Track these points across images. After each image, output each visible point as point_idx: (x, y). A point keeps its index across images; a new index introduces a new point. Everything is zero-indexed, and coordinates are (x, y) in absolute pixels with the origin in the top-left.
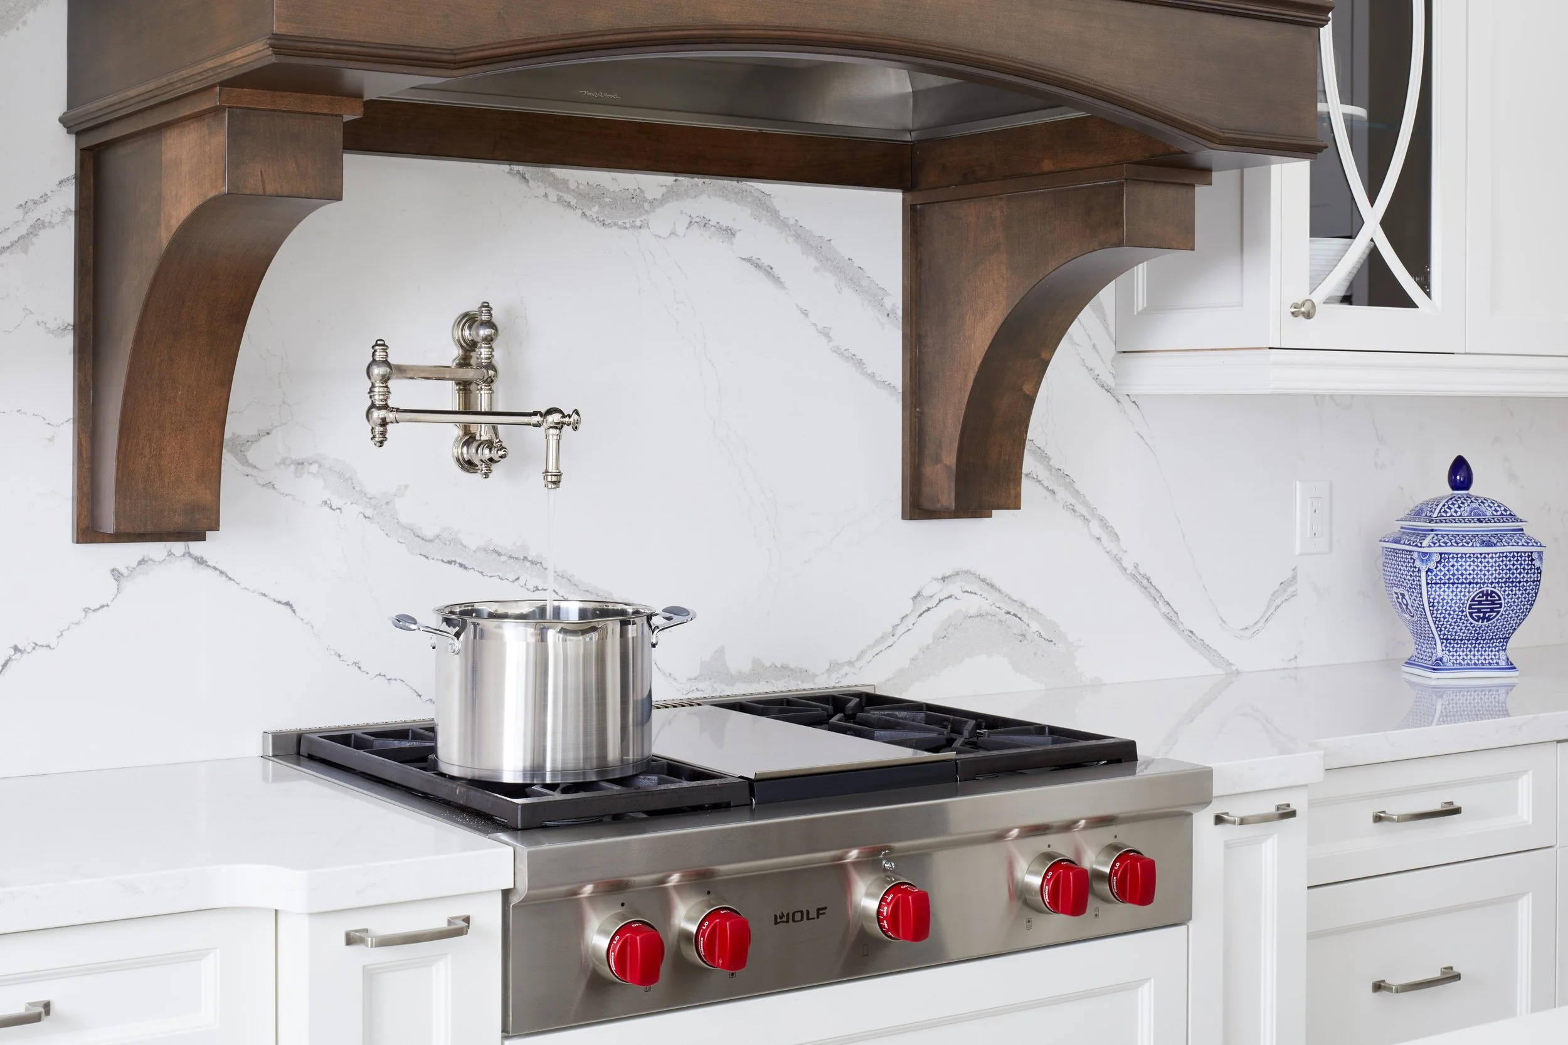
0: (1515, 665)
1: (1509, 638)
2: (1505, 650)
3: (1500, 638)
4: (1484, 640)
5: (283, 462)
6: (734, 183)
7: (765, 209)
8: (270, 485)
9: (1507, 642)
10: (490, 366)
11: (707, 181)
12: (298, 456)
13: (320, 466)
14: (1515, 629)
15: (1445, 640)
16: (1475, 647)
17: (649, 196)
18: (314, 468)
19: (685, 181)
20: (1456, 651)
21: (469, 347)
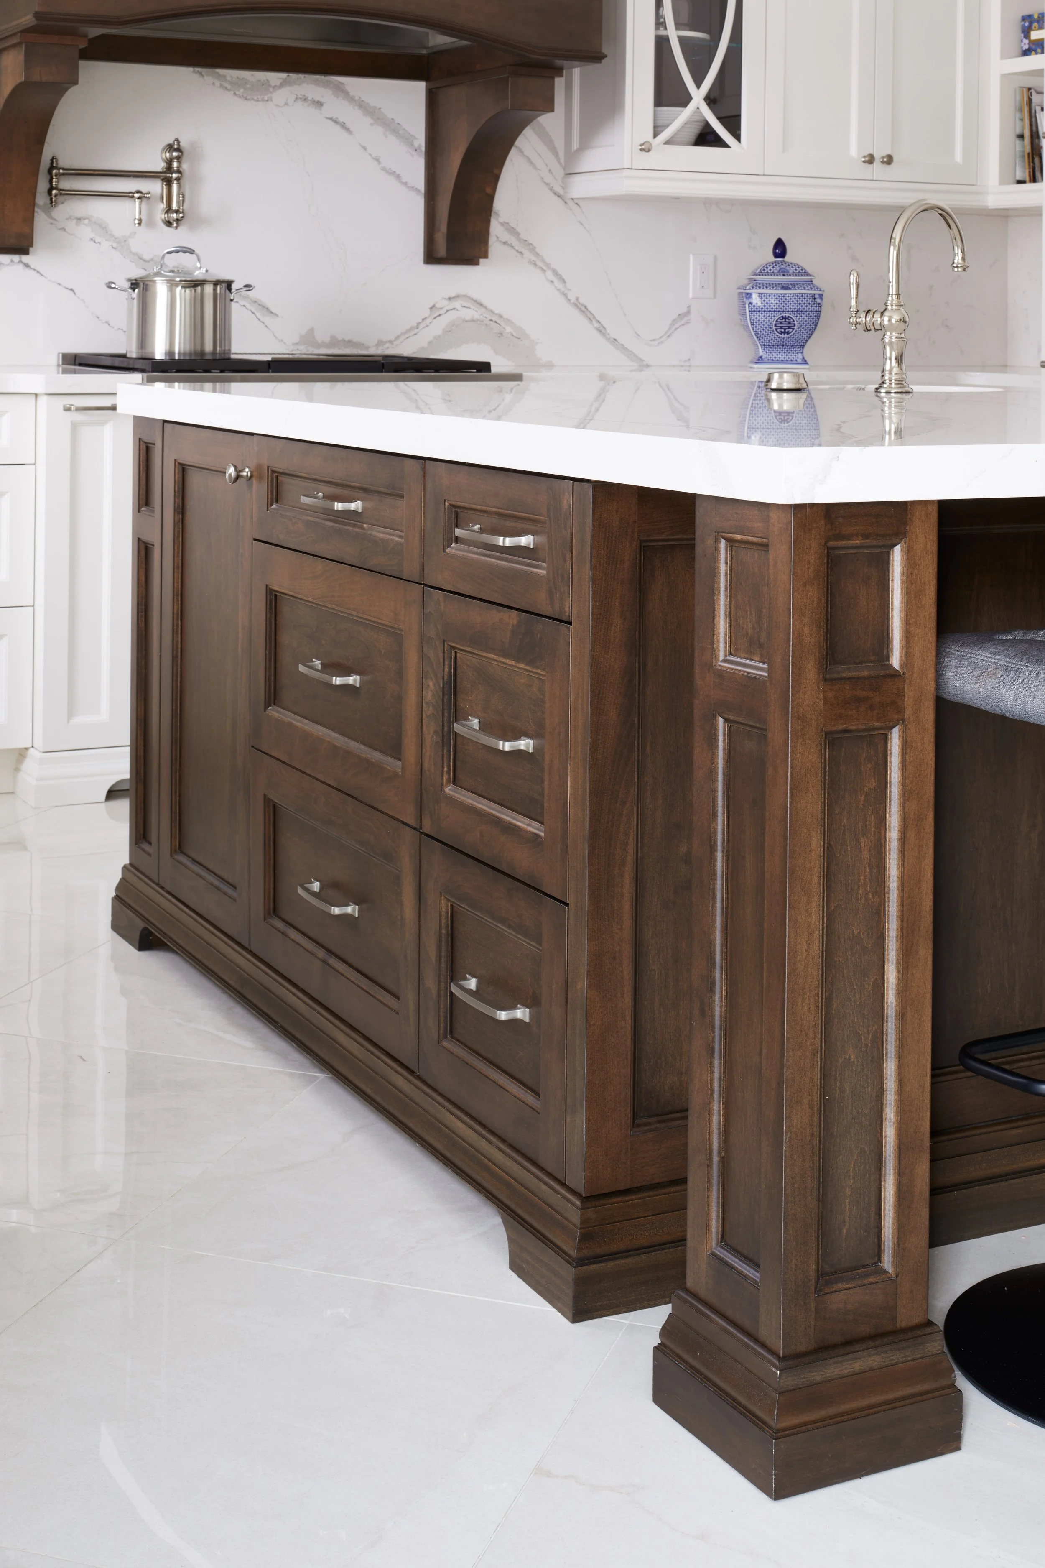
0: (808, 361)
1: (804, 346)
2: (802, 353)
3: (797, 345)
4: (788, 346)
5: (70, 218)
6: (323, 77)
7: (340, 91)
8: (64, 229)
9: (803, 348)
10: (178, 171)
11: (306, 76)
12: (79, 215)
13: (89, 220)
14: (807, 341)
15: (763, 345)
16: (782, 350)
17: (273, 84)
18: (86, 221)
19: (293, 76)
20: (771, 353)
21: (169, 162)
